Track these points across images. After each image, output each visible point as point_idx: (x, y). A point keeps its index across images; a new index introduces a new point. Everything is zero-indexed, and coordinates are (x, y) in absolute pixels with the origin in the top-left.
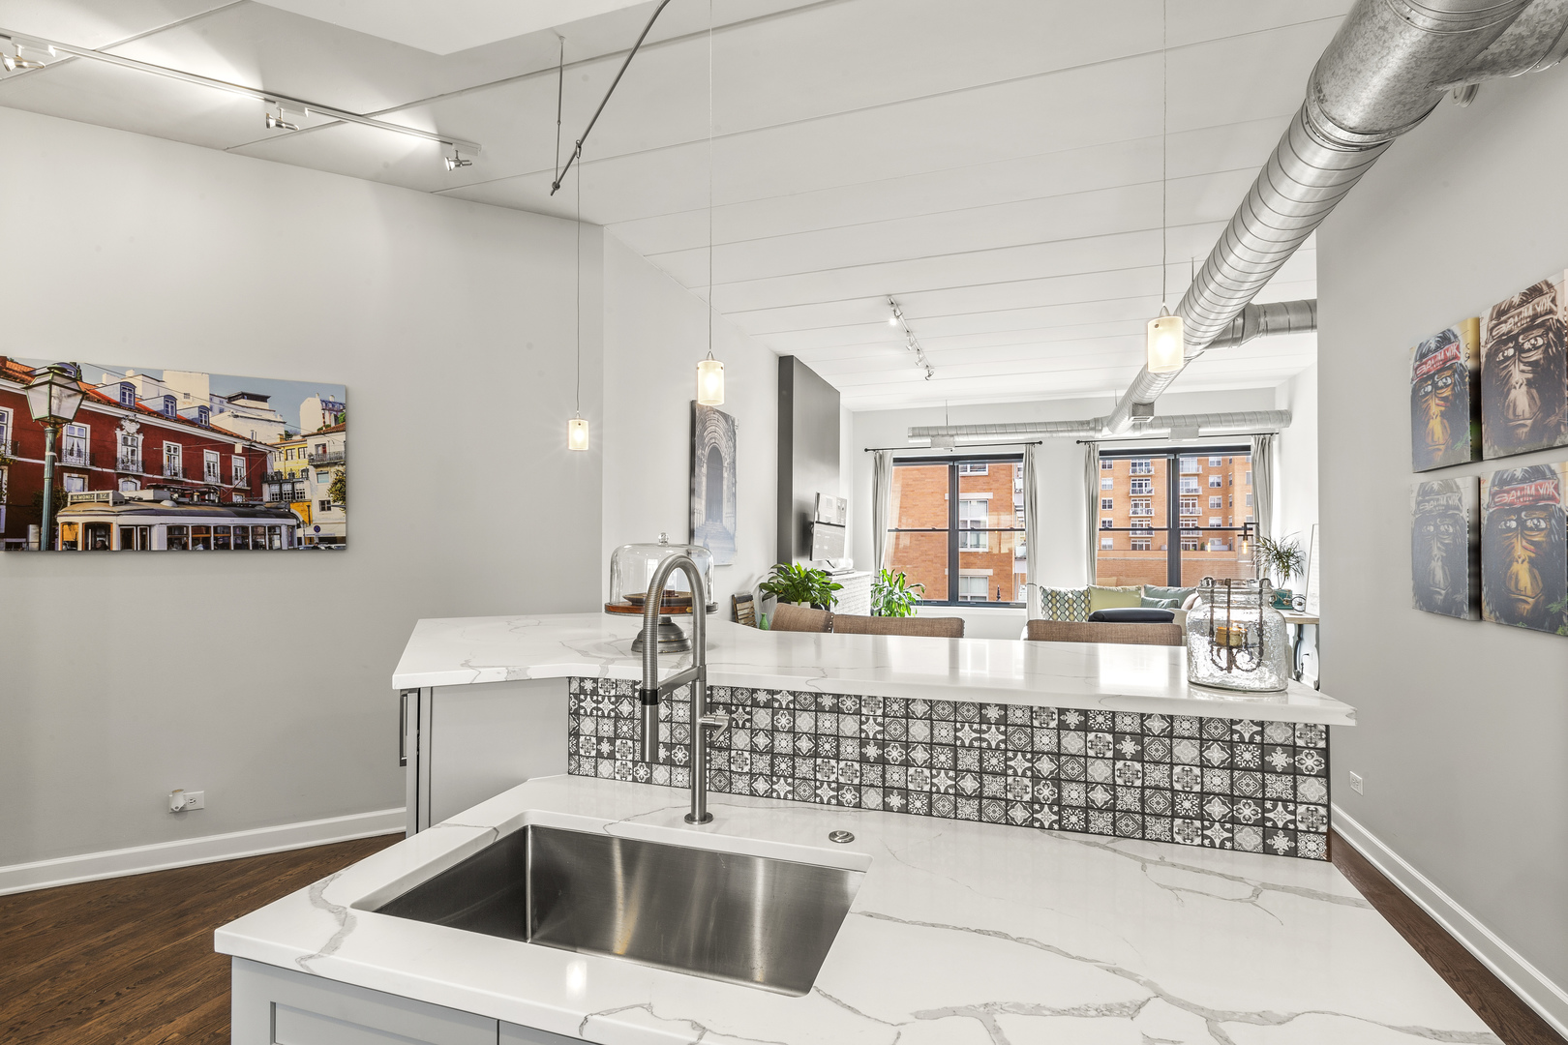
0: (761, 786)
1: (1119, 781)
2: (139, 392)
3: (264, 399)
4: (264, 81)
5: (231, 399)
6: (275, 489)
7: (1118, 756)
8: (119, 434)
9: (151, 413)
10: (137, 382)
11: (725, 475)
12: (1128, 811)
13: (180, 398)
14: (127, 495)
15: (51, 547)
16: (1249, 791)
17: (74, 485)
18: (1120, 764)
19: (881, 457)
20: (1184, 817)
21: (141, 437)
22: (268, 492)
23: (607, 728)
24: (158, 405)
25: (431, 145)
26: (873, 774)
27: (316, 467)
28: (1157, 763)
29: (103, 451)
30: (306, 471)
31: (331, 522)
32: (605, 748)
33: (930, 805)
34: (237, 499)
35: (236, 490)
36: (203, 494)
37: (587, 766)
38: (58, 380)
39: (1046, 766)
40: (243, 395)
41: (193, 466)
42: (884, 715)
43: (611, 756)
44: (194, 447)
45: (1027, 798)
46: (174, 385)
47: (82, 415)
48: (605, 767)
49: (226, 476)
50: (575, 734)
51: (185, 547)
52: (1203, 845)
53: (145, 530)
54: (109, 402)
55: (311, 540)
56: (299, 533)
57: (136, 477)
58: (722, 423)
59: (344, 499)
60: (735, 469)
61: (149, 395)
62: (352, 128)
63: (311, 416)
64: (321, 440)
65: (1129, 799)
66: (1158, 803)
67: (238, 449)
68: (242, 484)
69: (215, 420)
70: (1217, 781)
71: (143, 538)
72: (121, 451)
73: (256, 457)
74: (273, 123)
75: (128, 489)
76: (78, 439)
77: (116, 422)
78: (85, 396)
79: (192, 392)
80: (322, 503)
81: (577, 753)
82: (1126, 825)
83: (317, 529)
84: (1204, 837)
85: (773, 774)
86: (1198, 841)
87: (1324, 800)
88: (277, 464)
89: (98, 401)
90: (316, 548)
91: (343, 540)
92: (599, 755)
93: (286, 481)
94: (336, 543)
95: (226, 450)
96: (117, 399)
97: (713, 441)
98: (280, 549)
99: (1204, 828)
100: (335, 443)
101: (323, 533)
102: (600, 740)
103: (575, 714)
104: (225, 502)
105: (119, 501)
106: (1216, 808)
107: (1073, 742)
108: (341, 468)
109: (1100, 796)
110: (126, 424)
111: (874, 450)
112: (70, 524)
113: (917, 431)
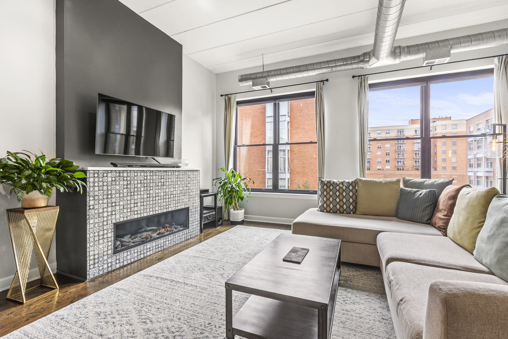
19: (229, 99)
111: (226, 95)
113: (244, 77)
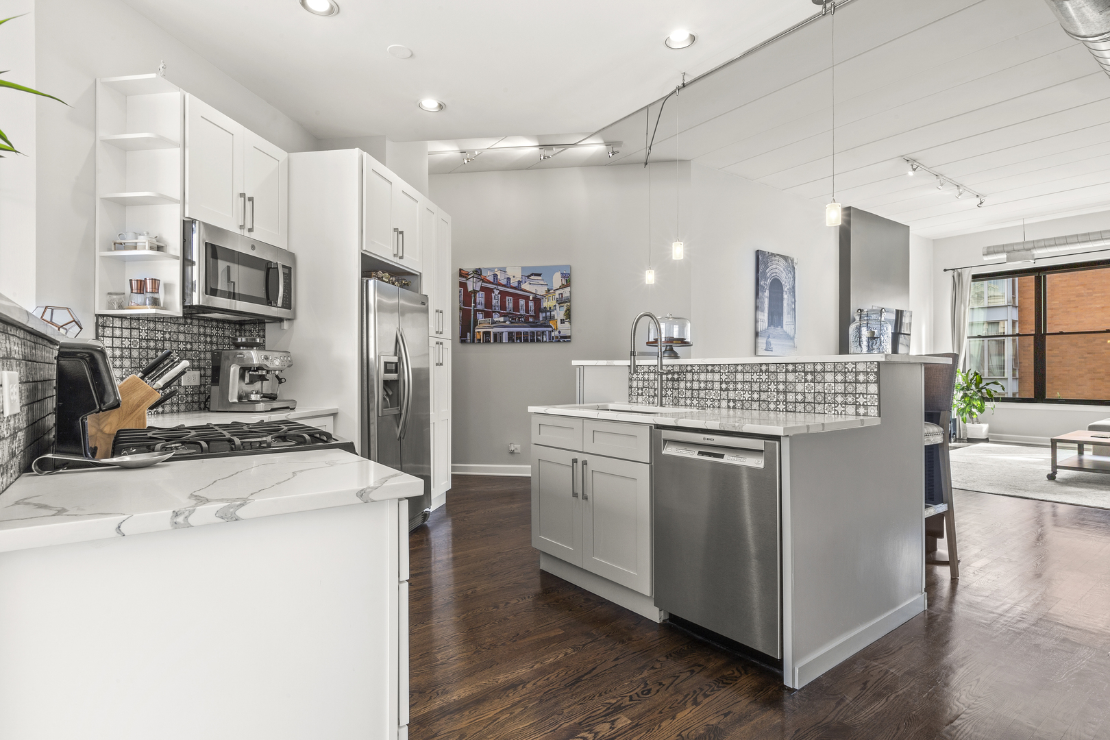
0: (688, 402)
1: (806, 391)
2: (499, 277)
3: (539, 275)
4: (539, 142)
5: (528, 277)
6: (544, 314)
7: (806, 381)
8: (493, 295)
9: (503, 286)
10: (498, 273)
11: (785, 296)
12: (809, 402)
13: (511, 278)
14: (495, 320)
15: (473, 342)
16: (850, 391)
17: (480, 316)
18: (806, 384)
19: (959, 275)
20: (828, 403)
21: (500, 296)
22: (542, 316)
23: (640, 384)
24: (504, 282)
25: (602, 148)
26: (724, 395)
27: (559, 304)
28: (819, 383)
29: (488, 303)
30: (555, 306)
31: (564, 329)
32: (640, 392)
33: (743, 405)
34: (531, 320)
35: (531, 316)
36: (519, 318)
37: (634, 399)
38: (476, 276)
39: (781, 387)
40: (533, 274)
41: (516, 307)
42: (728, 372)
43: (642, 395)
44: (516, 298)
45: (775, 400)
46: (510, 273)
47: (482, 289)
48: (640, 399)
49: (527, 311)
50: (631, 387)
51: (513, 341)
52: (835, 414)
53: (501, 333)
54: (490, 283)
55: (557, 337)
56: (553, 334)
57: (499, 312)
58: (782, 262)
59: (570, 318)
60: (794, 292)
61: (502, 279)
62: (571, 150)
63: (557, 281)
64: (561, 291)
65: (810, 398)
66: (820, 398)
67: (531, 298)
68: (532, 313)
69: (524, 286)
70: (840, 388)
71: (500, 337)
72: (494, 302)
73: (537, 301)
74: (542, 158)
75: (496, 318)
76: (481, 297)
77: (491, 290)
78: (483, 281)
79: (515, 274)
80: (561, 320)
81: (631, 394)
82: (809, 408)
83: (559, 332)
84: (835, 410)
85: (692, 397)
86: (833, 412)
87: (877, 392)
88: (545, 304)
89: (487, 283)
90: (559, 341)
91: (569, 337)
92: (638, 394)
93: (548, 311)
94: (566, 339)
95: (527, 298)
96: (492, 281)
97: (775, 274)
98: (546, 342)
99: (835, 407)
100: (566, 292)
101: (562, 334)
102: (638, 389)
103: (631, 380)
104: (527, 321)
105: (494, 323)
106: (839, 399)
107: (791, 377)
108: (568, 304)
109: (800, 397)
110: (495, 291)
111: (954, 270)
112: (479, 332)
113: (992, 249)
